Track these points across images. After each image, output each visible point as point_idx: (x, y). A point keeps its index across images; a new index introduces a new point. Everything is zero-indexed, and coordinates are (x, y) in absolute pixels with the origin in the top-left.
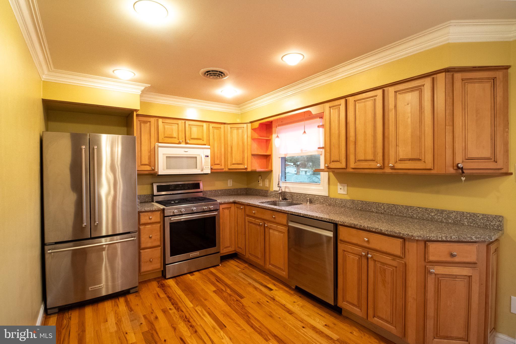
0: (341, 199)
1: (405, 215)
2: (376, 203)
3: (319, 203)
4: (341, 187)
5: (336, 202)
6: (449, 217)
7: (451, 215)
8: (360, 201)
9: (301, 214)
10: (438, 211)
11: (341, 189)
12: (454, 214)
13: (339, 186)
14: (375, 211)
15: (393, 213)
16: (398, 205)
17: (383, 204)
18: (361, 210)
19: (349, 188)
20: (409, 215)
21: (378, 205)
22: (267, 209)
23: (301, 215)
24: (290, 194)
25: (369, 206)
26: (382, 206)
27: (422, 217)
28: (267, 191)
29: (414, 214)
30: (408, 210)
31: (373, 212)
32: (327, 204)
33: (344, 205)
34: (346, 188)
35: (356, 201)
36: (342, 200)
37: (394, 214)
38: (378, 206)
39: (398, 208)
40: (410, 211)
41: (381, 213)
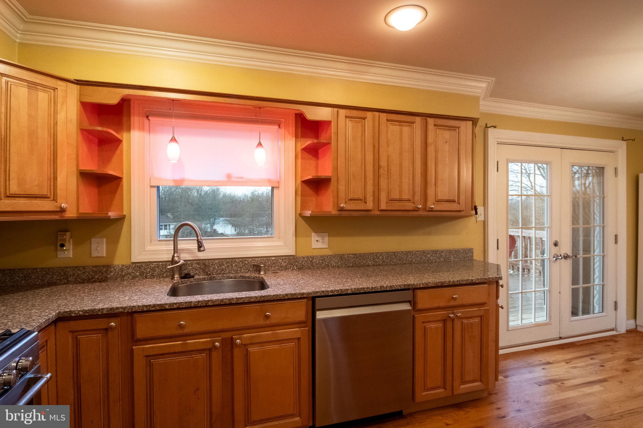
0: (321, 256)
1: (405, 262)
2: (374, 253)
3: (278, 269)
4: (318, 238)
5: (313, 261)
6: (441, 256)
7: (443, 254)
8: (352, 254)
9: (348, 290)
10: (433, 251)
11: (317, 241)
12: (445, 252)
13: (314, 237)
14: (372, 264)
15: (393, 262)
16: (397, 252)
17: (381, 254)
18: (353, 266)
19: (331, 238)
20: (409, 260)
21: (375, 255)
22: (244, 303)
23: (349, 292)
24: (198, 264)
25: (364, 259)
26: (380, 256)
27: (420, 261)
28: (108, 267)
29: (413, 259)
30: (408, 256)
31: (369, 266)
32: (296, 268)
33: (327, 263)
34: (326, 239)
35: (347, 255)
36: (323, 258)
37: (393, 264)
38: (376, 257)
39: (398, 255)
40: (409, 257)
41: (379, 265)
